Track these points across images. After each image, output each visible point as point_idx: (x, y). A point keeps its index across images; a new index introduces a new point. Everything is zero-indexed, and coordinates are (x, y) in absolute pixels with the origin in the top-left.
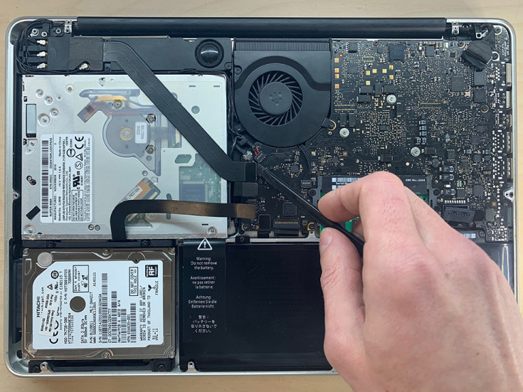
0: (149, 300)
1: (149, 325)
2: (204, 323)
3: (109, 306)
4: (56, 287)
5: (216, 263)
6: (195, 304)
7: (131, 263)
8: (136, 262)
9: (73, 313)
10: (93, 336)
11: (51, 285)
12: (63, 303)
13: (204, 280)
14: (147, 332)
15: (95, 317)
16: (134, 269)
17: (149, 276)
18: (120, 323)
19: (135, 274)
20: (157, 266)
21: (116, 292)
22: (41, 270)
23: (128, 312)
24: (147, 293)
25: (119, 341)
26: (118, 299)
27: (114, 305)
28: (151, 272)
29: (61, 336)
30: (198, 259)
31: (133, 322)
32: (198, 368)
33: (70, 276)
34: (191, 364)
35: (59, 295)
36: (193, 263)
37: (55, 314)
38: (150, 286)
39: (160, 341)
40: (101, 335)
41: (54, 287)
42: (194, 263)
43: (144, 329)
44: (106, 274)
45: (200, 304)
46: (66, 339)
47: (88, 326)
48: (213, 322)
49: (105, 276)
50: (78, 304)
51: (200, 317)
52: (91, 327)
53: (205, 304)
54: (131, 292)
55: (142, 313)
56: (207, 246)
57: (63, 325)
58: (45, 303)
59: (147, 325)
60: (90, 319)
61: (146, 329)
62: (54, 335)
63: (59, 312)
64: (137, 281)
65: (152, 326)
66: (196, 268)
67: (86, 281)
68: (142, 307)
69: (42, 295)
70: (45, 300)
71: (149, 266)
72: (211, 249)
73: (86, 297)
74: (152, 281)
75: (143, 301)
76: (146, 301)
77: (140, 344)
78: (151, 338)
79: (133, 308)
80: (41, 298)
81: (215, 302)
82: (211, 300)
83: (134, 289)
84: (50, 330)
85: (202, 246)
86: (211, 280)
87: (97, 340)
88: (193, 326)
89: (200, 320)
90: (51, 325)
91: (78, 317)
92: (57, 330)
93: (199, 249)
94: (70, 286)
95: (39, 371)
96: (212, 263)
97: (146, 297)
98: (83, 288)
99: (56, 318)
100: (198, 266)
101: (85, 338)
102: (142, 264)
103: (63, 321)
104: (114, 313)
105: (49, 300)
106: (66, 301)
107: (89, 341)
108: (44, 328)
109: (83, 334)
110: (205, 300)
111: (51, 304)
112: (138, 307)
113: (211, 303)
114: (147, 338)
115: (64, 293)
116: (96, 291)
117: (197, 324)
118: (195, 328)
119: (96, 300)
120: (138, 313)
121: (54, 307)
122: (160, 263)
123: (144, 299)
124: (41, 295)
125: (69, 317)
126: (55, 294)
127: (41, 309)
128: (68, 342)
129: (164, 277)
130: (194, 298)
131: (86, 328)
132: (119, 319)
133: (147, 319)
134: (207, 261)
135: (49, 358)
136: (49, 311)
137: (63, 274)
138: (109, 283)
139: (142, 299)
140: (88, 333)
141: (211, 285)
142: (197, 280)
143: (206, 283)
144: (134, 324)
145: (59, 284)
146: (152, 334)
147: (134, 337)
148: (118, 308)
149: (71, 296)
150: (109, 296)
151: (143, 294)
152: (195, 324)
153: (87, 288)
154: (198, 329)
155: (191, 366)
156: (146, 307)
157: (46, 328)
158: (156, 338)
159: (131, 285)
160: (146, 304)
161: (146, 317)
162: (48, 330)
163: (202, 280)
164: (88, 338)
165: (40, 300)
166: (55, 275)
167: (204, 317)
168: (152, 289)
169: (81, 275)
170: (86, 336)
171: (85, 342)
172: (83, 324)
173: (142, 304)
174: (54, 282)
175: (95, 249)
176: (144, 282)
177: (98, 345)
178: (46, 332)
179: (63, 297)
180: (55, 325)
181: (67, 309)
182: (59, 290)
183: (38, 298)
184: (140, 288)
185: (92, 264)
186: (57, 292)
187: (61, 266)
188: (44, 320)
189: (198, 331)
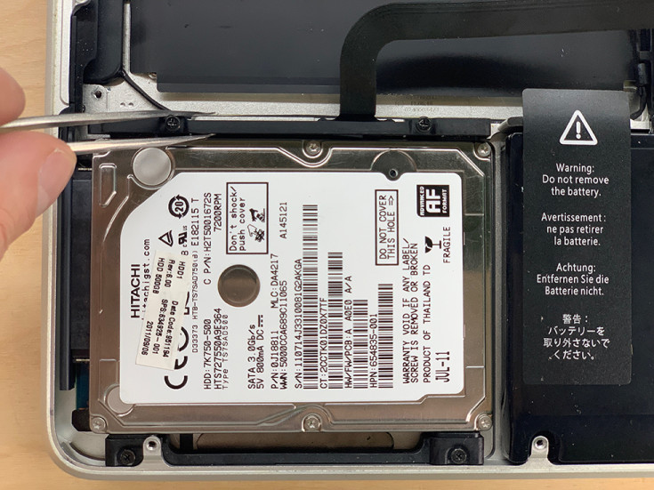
0: (426, 277)
1: (427, 343)
2: (576, 335)
3: (323, 292)
4: (182, 240)
5: (606, 180)
6: (553, 285)
7: (379, 179)
8: (392, 176)
9: (226, 309)
10: (279, 370)
11: (169, 235)
12: (200, 282)
13: (575, 224)
14: (421, 360)
15: (283, 321)
16: (388, 194)
17: (427, 214)
18: (352, 338)
19: (391, 209)
20: (447, 187)
21: (339, 255)
22: (140, 194)
23: (373, 308)
24: (423, 258)
25: (348, 383)
26: (345, 273)
27: (335, 288)
28: (432, 203)
29: (195, 369)
30: (560, 168)
31: (386, 333)
32: (554, 458)
33: (218, 212)
34: (540, 443)
35: (189, 261)
36: (547, 179)
37: (180, 309)
38: (429, 242)
39: (456, 385)
40: (301, 369)
41: (176, 238)
42: (551, 180)
43: (412, 353)
44: (314, 208)
45: (567, 286)
46: (207, 377)
47: (266, 343)
48: (600, 331)
49: (310, 212)
50: (238, 285)
51: (567, 318)
52: (274, 345)
53: (579, 286)
54: (379, 258)
55: (409, 311)
56: (585, 136)
57: (202, 338)
58: (152, 280)
59: (422, 343)
60: (271, 325)
61: (419, 354)
62: (177, 367)
63: (191, 305)
64: (395, 224)
65: (435, 346)
66: (555, 191)
67: (260, 225)
68: (409, 295)
69: (144, 260)
70: (153, 272)
71: (426, 187)
72: (594, 142)
73: (260, 266)
74: (434, 228)
75: (413, 279)
76: (420, 279)
77: (403, 392)
78: (433, 375)
79: (386, 298)
80: (142, 268)
81: (607, 279)
82: (595, 275)
83: (386, 248)
84: (165, 354)
85: (572, 136)
86: (595, 224)
87: (291, 381)
88: (547, 342)
89: (567, 327)
90: (169, 339)
91: (240, 318)
92: (184, 353)
93: (563, 141)
94: (218, 238)
95: (137, 459)
96: (596, 180)
97: (420, 270)
98: (252, 244)
99: (181, 320)
100: (561, 186)
101: (258, 375)
102: (409, 182)
103: (201, 330)
104: (335, 311)
105: (163, 274)
106: (207, 276)
107: (268, 382)
108: (151, 347)
109: (254, 364)
110: (579, 274)
111: (168, 284)
112: (398, 294)
113: (593, 282)
114: (421, 378)
115: (202, 255)
116: (288, 250)
117: (558, 337)
118: (554, 348)
119: (287, 274)
120: (399, 311)
121: (178, 290)
122: (453, 181)
123: (414, 273)
124: (141, 260)
125: (217, 319)
126: (179, 258)
127: (142, 297)
128: (212, 385)
129: (464, 218)
130: (552, 271)
131: (260, 348)
132: (347, 325)
133: (422, 327)
134: (584, 174)
135: (162, 426)
136: (165, 302)
137: (199, 205)
138: (321, 231)
139: (407, 274)
140: (267, 361)
141: (594, 236)
142: (558, 224)
143: (583, 230)
144: (387, 341)
145: (189, 231)
146: (435, 366)
147: (387, 373)
148: (346, 296)
149: (222, 263)
150: (322, 264)
151: (410, 259)
152: (553, 336)
153: (264, 242)
154: (562, 349)
155: (540, 449)
156: (420, 294)
157: (156, 347)
158: (445, 376)
159: (379, 237)
160: (421, 288)
161: (419, 321)
162: (161, 352)
163: (570, 224)
164: (266, 375)
165: (141, 273)
166: (178, 206)
167: (577, 318)
168: (435, 248)
169: (247, 209)
170: (260, 368)
171: (260, 384)
172: (253, 339)
173: (409, 286)
174: (177, 226)
175: (285, 142)
176: (415, 228)
177: (293, 395)
178: (154, 359)
179: (202, 266)
180: (179, 339)
181: (210, 299)
182: (190, 248)
183: (135, 268)
184: (402, 244)
185: (276, 178)
186: (185, 253)
187: (196, 185)
188: (150, 325)
189: (561, 354)
